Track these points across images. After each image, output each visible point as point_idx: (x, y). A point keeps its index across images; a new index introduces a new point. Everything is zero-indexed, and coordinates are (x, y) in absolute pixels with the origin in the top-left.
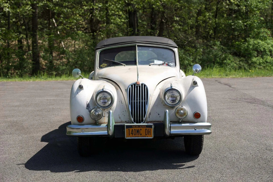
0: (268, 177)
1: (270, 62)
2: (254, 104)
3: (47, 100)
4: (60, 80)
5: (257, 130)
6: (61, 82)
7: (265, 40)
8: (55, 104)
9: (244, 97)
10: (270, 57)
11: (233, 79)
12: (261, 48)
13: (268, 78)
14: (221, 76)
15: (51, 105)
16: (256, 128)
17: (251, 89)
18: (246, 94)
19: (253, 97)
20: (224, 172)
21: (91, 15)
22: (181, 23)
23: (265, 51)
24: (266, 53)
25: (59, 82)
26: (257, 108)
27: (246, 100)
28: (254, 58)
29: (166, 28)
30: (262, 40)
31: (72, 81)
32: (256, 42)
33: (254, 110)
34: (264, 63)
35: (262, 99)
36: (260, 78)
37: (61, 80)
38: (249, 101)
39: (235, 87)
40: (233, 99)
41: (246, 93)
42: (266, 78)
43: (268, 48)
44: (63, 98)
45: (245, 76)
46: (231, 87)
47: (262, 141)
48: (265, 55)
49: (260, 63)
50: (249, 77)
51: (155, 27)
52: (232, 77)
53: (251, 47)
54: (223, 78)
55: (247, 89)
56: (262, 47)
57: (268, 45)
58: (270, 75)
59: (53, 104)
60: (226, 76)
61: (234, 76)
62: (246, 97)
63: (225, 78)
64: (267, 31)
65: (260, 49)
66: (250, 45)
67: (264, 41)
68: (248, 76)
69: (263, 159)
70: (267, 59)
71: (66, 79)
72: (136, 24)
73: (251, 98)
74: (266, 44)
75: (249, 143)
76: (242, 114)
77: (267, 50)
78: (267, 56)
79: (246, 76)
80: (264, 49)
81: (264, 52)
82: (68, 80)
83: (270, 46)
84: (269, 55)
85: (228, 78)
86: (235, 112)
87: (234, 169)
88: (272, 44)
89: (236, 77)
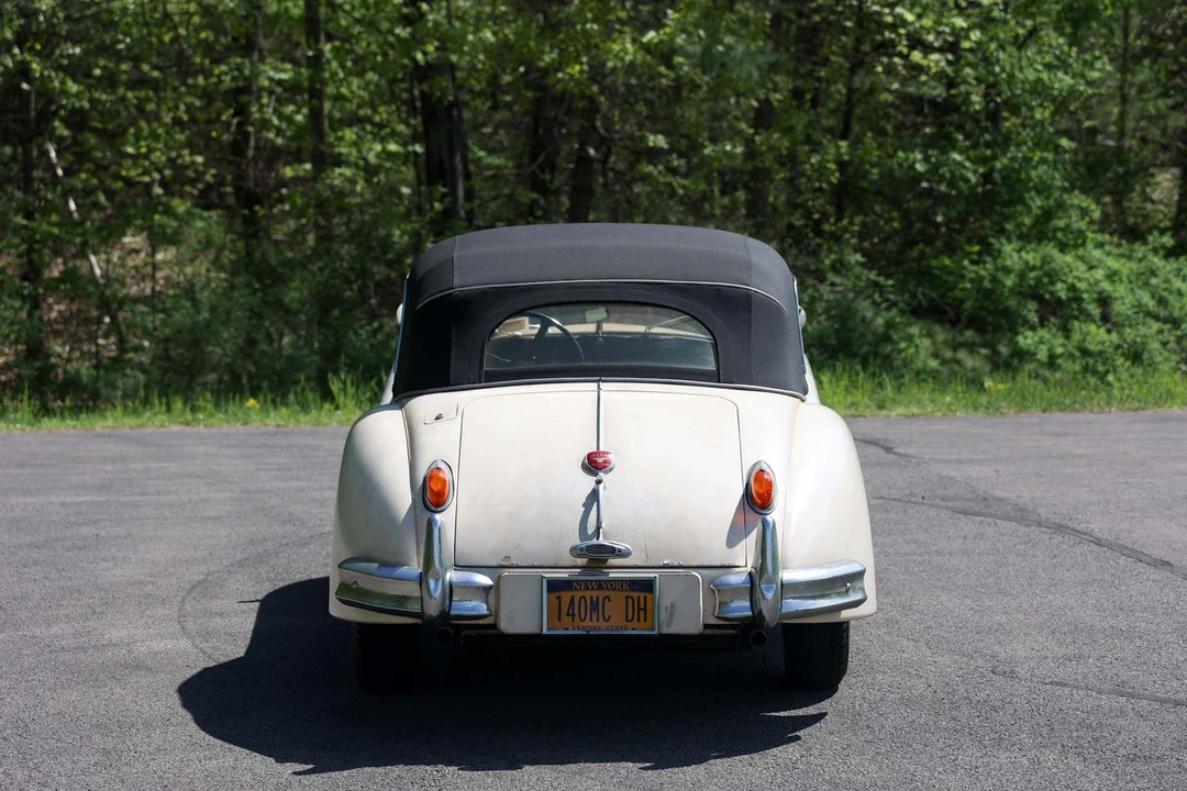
0: (978, 754)
1: (1101, 353)
2: (980, 518)
3: (64, 504)
4: (103, 427)
5: (972, 609)
6: (110, 436)
7: (1076, 246)
8: (101, 520)
9: (939, 493)
10: (1099, 327)
11: (908, 421)
12: (1059, 286)
13: (1067, 416)
14: (857, 410)
15: (85, 524)
16: (966, 601)
17: (979, 461)
18: (951, 478)
19: (980, 492)
20: (815, 743)
21: (235, 121)
22: (675, 163)
23: (1078, 300)
24: (1081, 310)
25: (101, 436)
26: (990, 531)
27: (950, 504)
28: (1022, 333)
29: (605, 185)
30: (1063, 248)
31: (163, 430)
32: (1031, 257)
33: (975, 538)
34: (1071, 356)
35: (1020, 497)
36: (1032, 417)
37: (108, 427)
38: (958, 504)
39: (911, 451)
40: (894, 500)
41: (952, 474)
42: (1058, 418)
43: (1090, 285)
44: (134, 499)
45: (966, 406)
46: (895, 453)
47: (981, 645)
48: (1076, 318)
49: (1052, 358)
50: (980, 414)
51: (552, 181)
52: (905, 413)
53: (1009, 281)
54: (865, 416)
55: (960, 462)
56: (1064, 282)
57: (1093, 272)
58: (1077, 405)
59: (95, 522)
60: (881, 407)
61: (915, 410)
62: (951, 492)
63: (874, 416)
64: (1084, 205)
65: (1051, 288)
66: (1007, 270)
67: (1073, 253)
68: (975, 409)
69: (974, 702)
70: (1084, 340)
71: (131, 421)
72: (460, 167)
73: (971, 496)
74: (1083, 267)
75: (928, 652)
76: (921, 555)
77: (1085, 296)
78: (1085, 321)
79: (971, 411)
80: (1072, 288)
81: (1075, 306)
82: (142, 426)
83: (1099, 274)
84: (1097, 318)
85: (889, 417)
86: (891, 547)
87: (855, 735)
88: (1109, 268)
89: (920, 412)
